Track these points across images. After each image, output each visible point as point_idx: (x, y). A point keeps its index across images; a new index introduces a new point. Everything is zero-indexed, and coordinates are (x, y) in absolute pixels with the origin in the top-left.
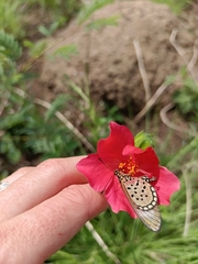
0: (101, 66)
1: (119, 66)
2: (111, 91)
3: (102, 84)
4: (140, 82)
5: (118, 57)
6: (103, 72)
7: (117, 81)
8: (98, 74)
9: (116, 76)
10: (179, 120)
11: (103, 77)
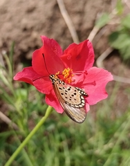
0: (11, 19)
1: (34, 14)
2: (30, 48)
3: (16, 43)
4: (65, 30)
5: (31, 4)
6: (15, 26)
7: (35, 34)
8: (10, 31)
9: (32, 29)
10: (122, 67)
11: (16, 33)
